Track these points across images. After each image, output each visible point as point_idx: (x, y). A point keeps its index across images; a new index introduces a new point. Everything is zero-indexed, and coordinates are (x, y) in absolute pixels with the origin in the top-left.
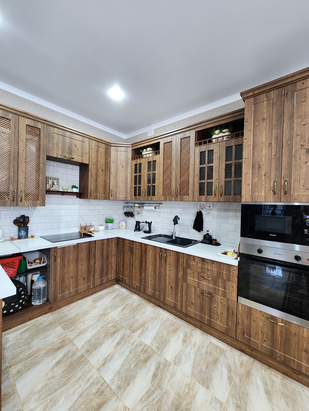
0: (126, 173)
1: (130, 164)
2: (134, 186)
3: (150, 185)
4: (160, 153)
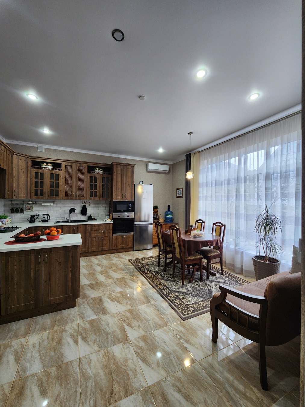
0: (26, 178)
1: (29, 171)
2: (35, 188)
3: (53, 189)
4: (63, 170)
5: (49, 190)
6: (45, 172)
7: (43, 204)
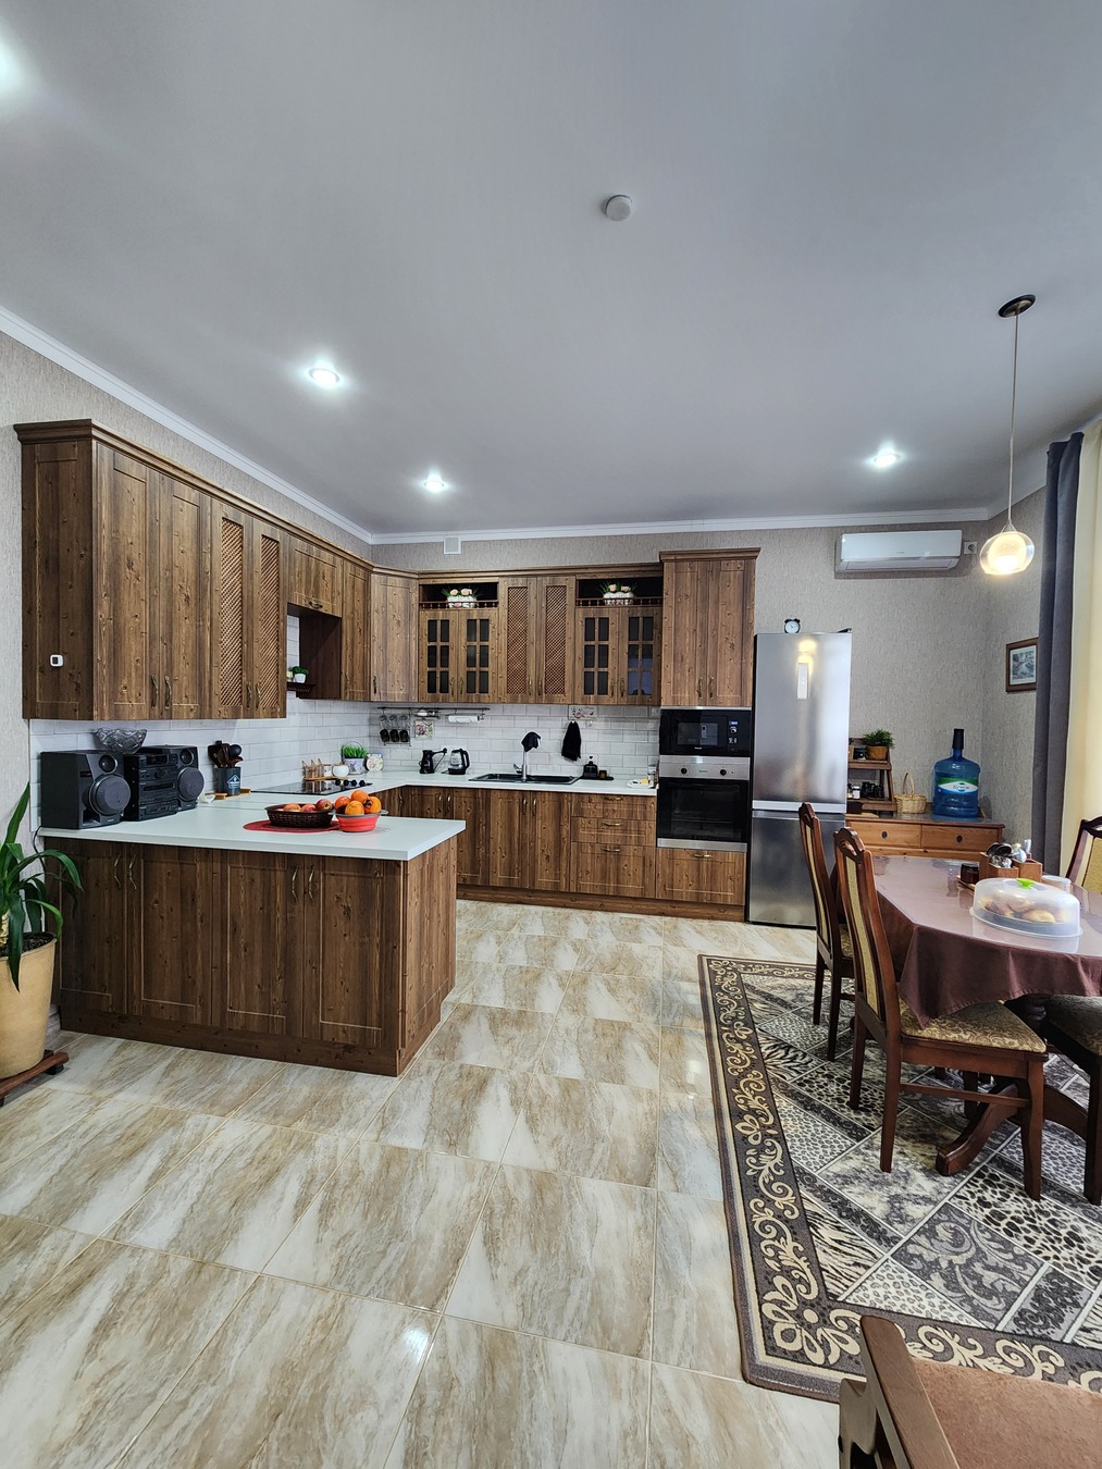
0: (406, 638)
1: (414, 618)
2: (428, 669)
3: (474, 669)
4: (500, 605)
5: (463, 675)
6: (452, 616)
7: (452, 719)
